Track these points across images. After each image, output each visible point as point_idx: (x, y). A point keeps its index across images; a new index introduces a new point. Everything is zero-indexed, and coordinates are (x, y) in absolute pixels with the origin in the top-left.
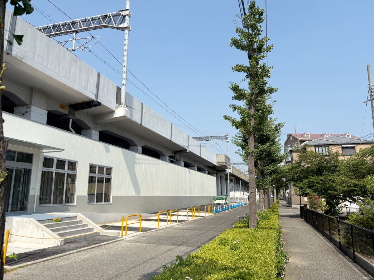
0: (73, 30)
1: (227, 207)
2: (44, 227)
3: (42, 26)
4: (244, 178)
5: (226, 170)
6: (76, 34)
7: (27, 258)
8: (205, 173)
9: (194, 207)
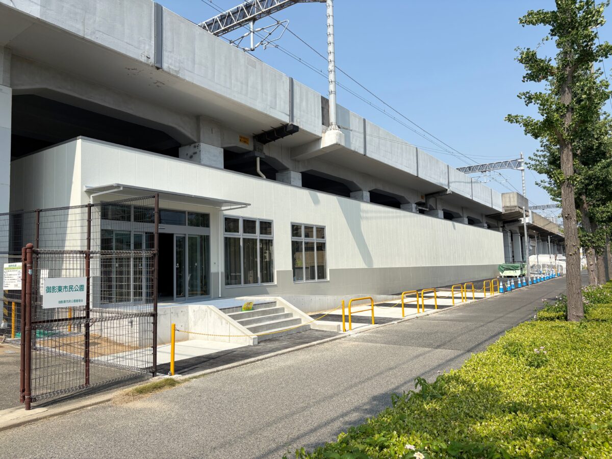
0: (249, 17)
1: (524, 281)
2: (230, 318)
3: (206, 21)
4: (556, 231)
5: (521, 219)
6: (253, 24)
7: (206, 363)
8: (483, 227)
9: (464, 284)
